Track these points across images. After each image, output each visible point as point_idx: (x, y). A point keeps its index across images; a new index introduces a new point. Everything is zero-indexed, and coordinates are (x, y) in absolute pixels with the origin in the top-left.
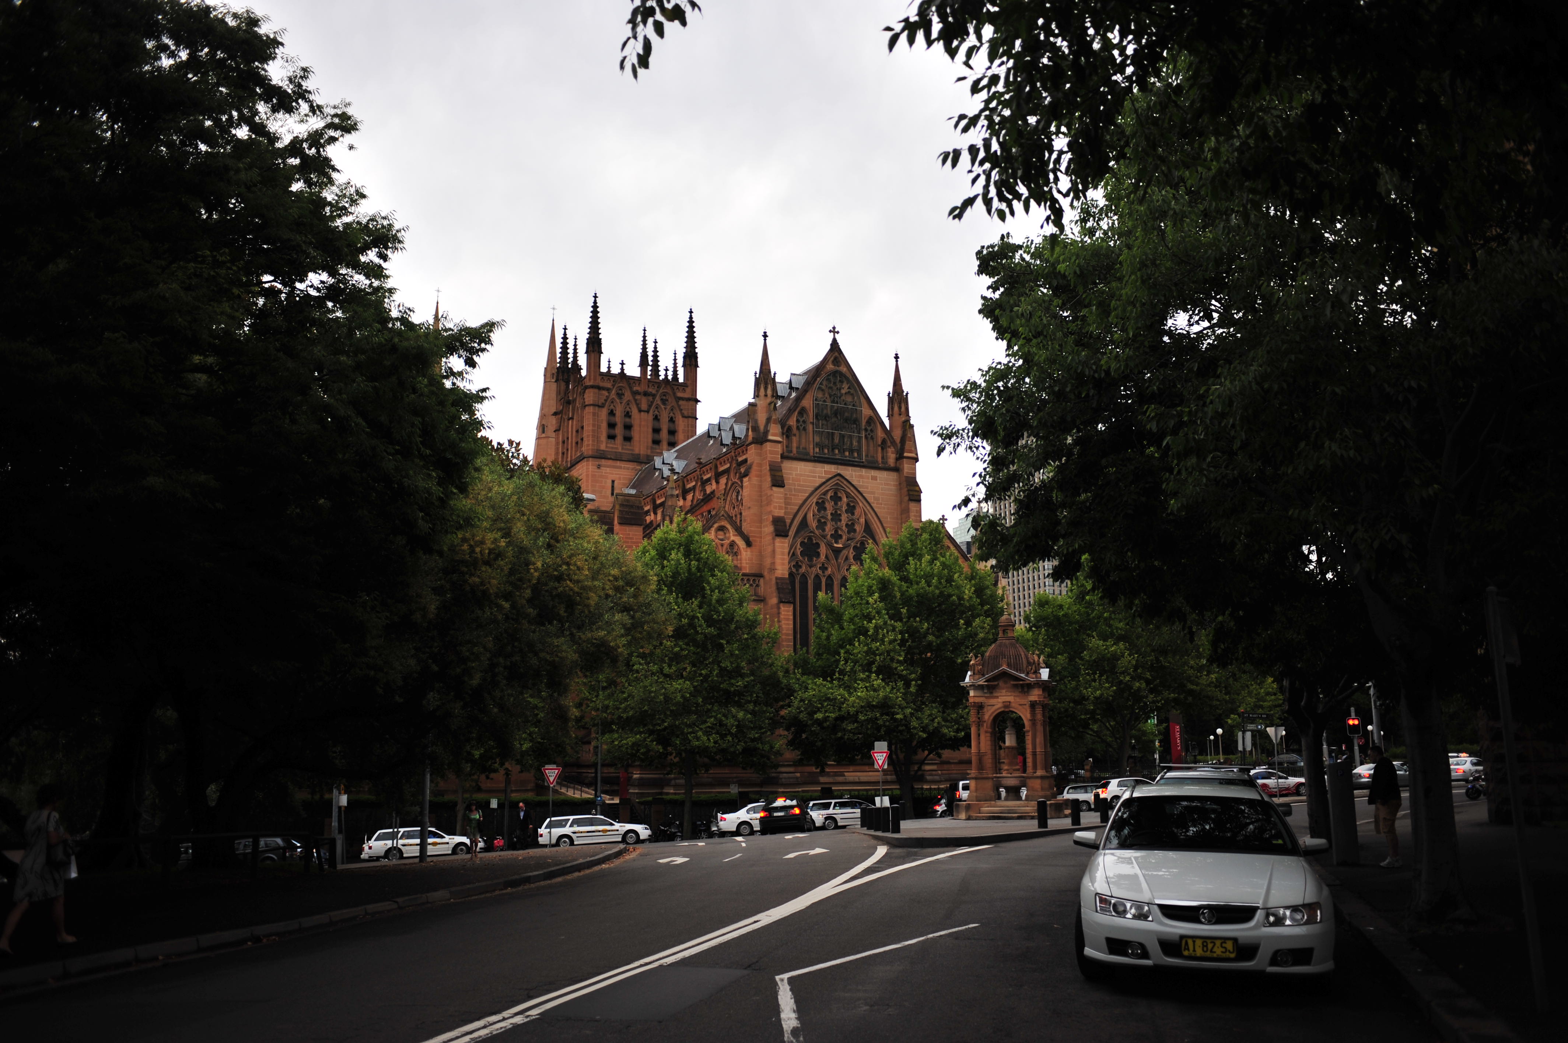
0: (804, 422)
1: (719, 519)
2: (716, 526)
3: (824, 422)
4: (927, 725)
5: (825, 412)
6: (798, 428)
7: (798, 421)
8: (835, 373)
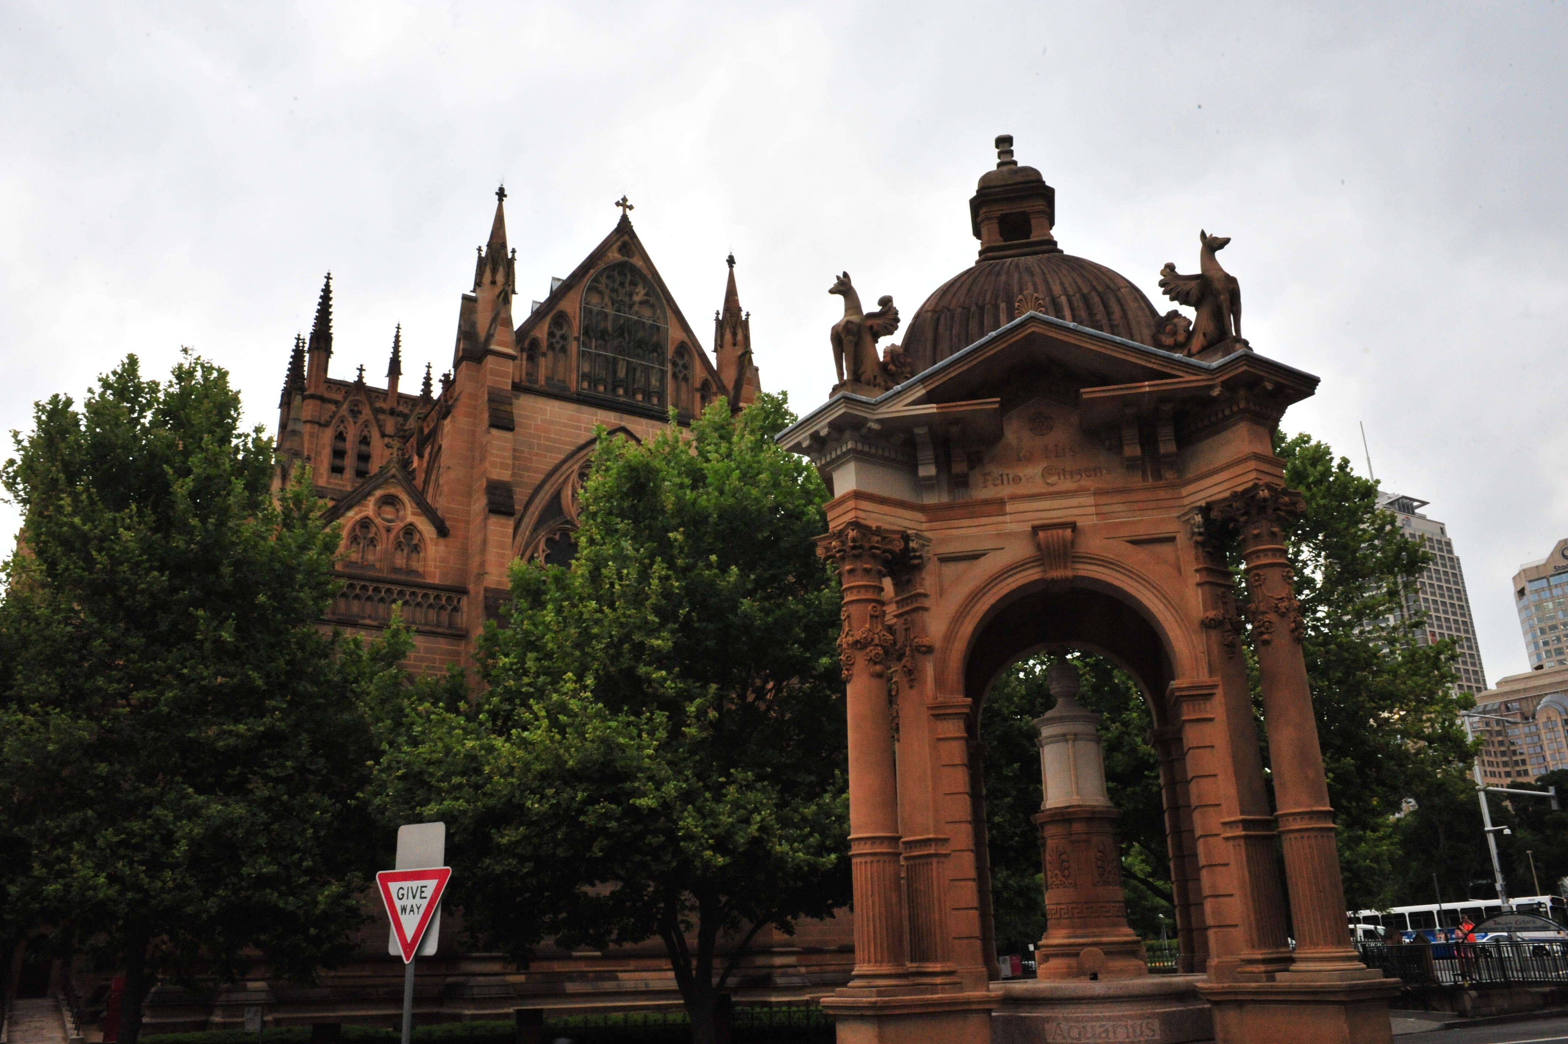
0: (564, 337)
1: (386, 482)
2: (379, 493)
3: (601, 342)
4: (730, 834)
5: (602, 326)
6: (551, 346)
7: (551, 334)
8: (622, 268)
